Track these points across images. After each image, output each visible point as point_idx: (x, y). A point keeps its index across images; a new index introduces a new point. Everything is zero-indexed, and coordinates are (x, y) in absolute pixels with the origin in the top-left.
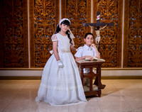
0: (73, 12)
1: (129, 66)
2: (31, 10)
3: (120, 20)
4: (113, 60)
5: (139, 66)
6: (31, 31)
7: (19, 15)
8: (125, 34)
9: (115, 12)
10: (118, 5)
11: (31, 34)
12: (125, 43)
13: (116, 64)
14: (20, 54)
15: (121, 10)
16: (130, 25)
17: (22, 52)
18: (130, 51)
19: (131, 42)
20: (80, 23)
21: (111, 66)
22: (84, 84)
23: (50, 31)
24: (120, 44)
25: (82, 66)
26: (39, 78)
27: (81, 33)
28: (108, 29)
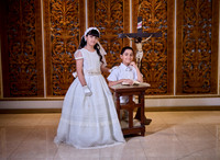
0: (104, 18)
1: (184, 93)
2: (46, 18)
3: (171, 28)
4: (162, 84)
5: (198, 93)
6: (47, 46)
7: (30, 25)
8: (178, 48)
9: (163, 17)
10: (168, 7)
11: (47, 51)
14: (32, 79)
15: (172, 14)
16: (185, 34)
17: (35, 75)
18: (185, 72)
20: (115, 33)
21: (159, 93)
22: (121, 119)
23: (73, 46)
24: (172, 62)
25: (118, 93)
26: (59, 111)
27: (115, 48)
28: (153, 41)
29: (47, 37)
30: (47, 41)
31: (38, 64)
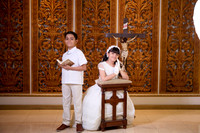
0: (91, 17)
1: (168, 91)
2: (34, 14)
3: (156, 28)
4: (147, 83)
5: (181, 92)
6: (34, 42)
7: (17, 21)
8: (162, 48)
9: (148, 17)
10: (153, 8)
11: (34, 47)
12: (162, 60)
14: (18, 75)
15: (157, 14)
16: (169, 34)
17: (21, 71)
18: (169, 71)
20: (102, 31)
21: (143, 92)
23: (60, 43)
24: (156, 61)
25: (103, 88)
27: (102, 46)
28: (139, 40)
29: (34, 33)
30: (34, 38)
31: (24, 60)
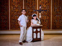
0: (29, 5)
1: (54, 29)
3: (50, 8)
4: (47, 26)
7: (5, 7)
8: (52, 15)
9: (48, 5)
10: (49, 2)
11: (11, 15)
13: (49, 28)
14: (5, 24)
15: (50, 4)
18: (54, 22)
19: (55, 18)
20: (32, 10)
21: (46, 29)
23: (19, 14)
24: (50, 19)
28: (45, 13)
29: (11, 10)
30: (11, 12)
31: (7, 19)
